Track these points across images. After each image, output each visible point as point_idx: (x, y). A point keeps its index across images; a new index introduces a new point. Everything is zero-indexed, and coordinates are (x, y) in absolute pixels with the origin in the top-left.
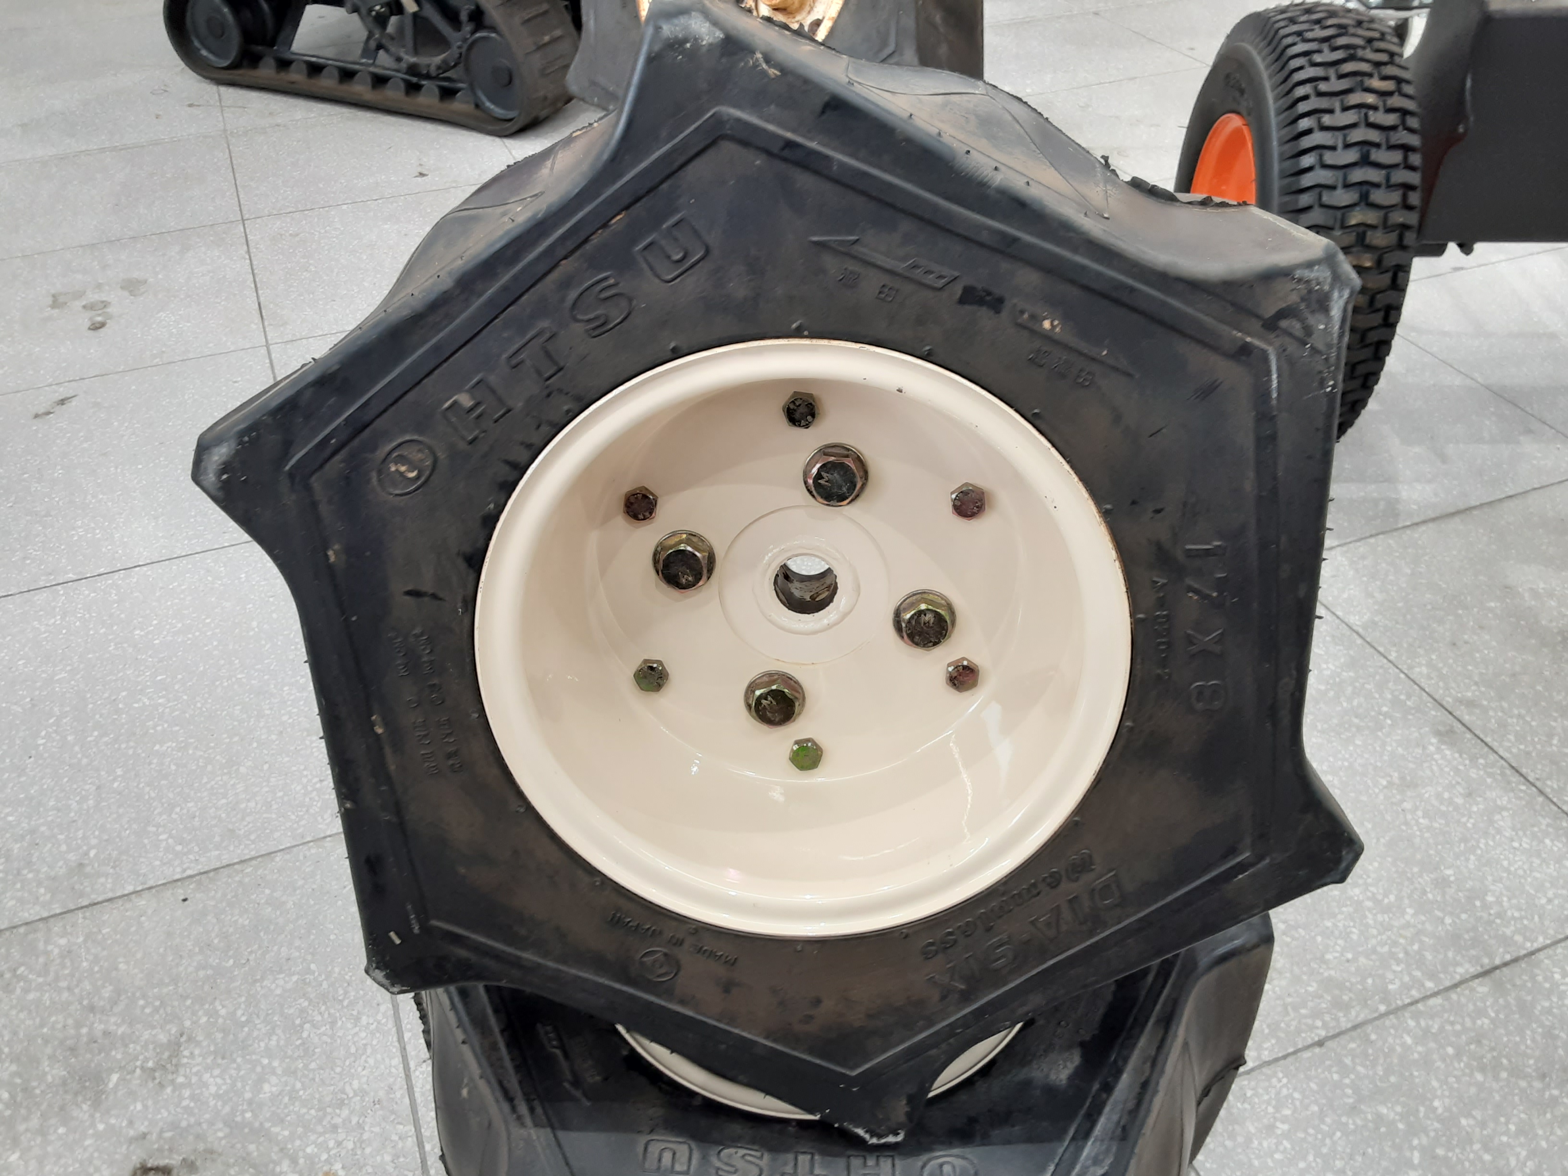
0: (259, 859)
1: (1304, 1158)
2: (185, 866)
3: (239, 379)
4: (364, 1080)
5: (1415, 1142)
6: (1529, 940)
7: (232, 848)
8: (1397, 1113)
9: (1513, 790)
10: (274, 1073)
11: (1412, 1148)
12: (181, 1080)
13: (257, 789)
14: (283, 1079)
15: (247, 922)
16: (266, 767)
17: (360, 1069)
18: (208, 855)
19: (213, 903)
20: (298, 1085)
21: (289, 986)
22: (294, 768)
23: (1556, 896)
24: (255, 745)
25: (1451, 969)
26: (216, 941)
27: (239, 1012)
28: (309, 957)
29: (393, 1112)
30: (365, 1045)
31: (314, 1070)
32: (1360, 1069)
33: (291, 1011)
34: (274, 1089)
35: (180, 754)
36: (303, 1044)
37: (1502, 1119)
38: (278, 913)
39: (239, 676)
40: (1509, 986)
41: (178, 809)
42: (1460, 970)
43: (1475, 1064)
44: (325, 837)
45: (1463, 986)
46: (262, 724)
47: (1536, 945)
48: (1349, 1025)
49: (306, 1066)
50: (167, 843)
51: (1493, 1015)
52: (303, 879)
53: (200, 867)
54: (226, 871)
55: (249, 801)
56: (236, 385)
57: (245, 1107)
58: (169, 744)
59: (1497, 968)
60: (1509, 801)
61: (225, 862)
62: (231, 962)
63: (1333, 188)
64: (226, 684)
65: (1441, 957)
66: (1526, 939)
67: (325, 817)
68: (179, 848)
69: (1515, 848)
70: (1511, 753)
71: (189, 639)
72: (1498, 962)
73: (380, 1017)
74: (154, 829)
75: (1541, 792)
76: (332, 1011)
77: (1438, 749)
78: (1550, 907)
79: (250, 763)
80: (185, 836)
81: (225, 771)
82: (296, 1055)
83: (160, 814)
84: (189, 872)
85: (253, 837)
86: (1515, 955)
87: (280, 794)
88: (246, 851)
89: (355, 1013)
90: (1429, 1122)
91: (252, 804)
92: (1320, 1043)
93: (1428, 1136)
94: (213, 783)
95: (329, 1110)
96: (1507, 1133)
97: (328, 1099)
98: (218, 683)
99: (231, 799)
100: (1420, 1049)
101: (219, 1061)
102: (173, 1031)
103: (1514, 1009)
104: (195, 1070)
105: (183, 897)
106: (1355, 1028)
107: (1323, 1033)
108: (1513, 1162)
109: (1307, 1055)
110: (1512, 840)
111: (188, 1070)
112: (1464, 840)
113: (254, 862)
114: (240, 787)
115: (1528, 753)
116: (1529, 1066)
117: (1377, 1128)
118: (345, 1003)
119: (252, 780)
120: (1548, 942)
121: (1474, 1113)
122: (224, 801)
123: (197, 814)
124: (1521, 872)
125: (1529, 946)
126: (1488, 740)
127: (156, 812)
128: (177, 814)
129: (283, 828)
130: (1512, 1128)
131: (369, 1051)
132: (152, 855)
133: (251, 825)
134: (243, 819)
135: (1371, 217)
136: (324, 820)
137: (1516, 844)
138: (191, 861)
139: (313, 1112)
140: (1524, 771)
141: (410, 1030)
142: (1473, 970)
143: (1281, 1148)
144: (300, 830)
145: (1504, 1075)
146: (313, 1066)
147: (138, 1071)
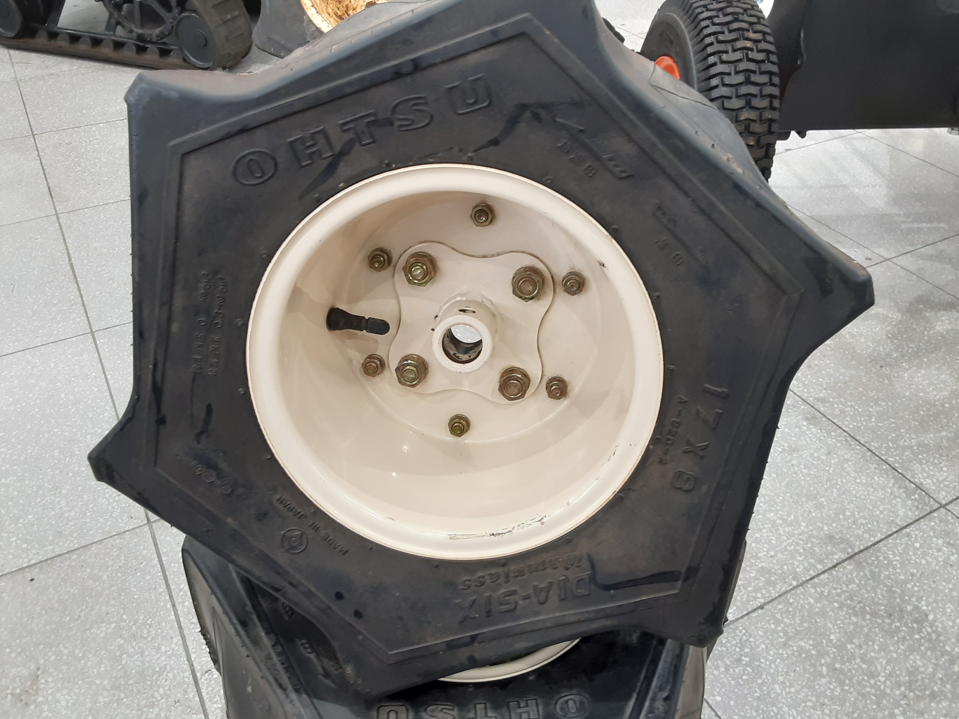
0: (81, 550)
1: (760, 678)
2: (30, 558)
3: (39, 237)
4: (167, 687)
5: (823, 661)
6: (873, 536)
7: (61, 544)
8: (810, 645)
9: (853, 449)
10: (105, 689)
11: (822, 665)
12: (40, 699)
13: (75, 503)
14: (112, 692)
15: (76, 591)
16: (80, 488)
17: (163, 681)
18: (46, 549)
19: (52, 580)
20: (123, 695)
21: (110, 631)
22: (99, 488)
23: (885, 509)
24: (71, 475)
25: (831, 557)
26: (56, 605)
27: (77, 651)
28: (122, 611)
29: (188, 707)
30: (166, 665)
31: (132, 684)
32: (786, 620)
33: (113, 647)
34: (106, 699)
35: (19, 484)
36: (123, 668)
37: (870, 643)
38: (97, 583)
39: (55, 430)
40: (864, 564)
41: (22, 521)
42: (836, 557)
43: (851, 611)
44: (125, 532)
45: (839, 566)
46: (74, 461)
47: (877, 539)
48: (777, 595)
49: (126, 683)
50: (16, 543)
51: (857, 582)
52: (113, 560)
53: (40, 557)
54: (59, 559)
55: (70, 511)
56: (37, 241)
57: (87, 713)
58: (11, 478)
59: (856, 554)
60: (852, 456)
61: (58, 553)
62: (68, 618)
63: (730, 98)
64: (47, 436)
65: (824, 550)
66: (871, 536)
67: (124, 518)
68: (25, 546)
69: (858, 483)
70: (849, 428)
71: (18, 408)
72: (856, 551)
73: (173, 646)
74: (6, 535)
75: (870, 450)
76: (141, 645)
77: (809, 429)
78: (882, 516)
79: (68, 487)
80: (28, 537)
81: (52, 493)
82: (119, 676)
83: (10, 524)
84: (33, 562)
85: (75, 535)
86: (866, 545)
87: (91, 506)
88: (71, 545)
89: (156, 645)
90: (829, 649)
91: (72, 513)
92: (761, 607)
93: (829, 657)
94: (44, 501)
95: (145, 710)
96: (874, 651)
97: (143, 702)
98: (41, 436)
99: (57, 511)
100: (819, 605)
101: (66, 684)
102: (32, 667)
103: (869, 577)
104: (49, 692)
105: (30, 579)
106: (780, 596)
107: (762, 601)
108: (879, 667)
109: (755, 614)
110: (856, 479)
111: (45, 693)
112: (828, 480)
113: (77, 552)
114: (63, 503)
115: (859, 427)
116: (881, 610)
117: (800, 655)
118: (149, 639)
119: (71, 498)
120: (883, 536)
121: (854, 641)
122: (53, 513)
123: (35, 522)
124: (863, 497)
125: (873, 540)
126: (835, 421)
127: (6, 523)
128: (21, 523)
129: (95, 527)
130: (876, 647)
131: (168, 669)
132: (6, 552)
133: (73, 527)
134: (67, 524)
135: (753, 115)
136: (123, 521)
137: (858, 481)
138: (34, 554)
139: (134, 712)
140: (857, 438)
141: (195, 653)
142: (843, 557)
143: (746, 672)
144: (107, 529)
145: (868, 617)
146: (131, 682)
147: (9, 696)
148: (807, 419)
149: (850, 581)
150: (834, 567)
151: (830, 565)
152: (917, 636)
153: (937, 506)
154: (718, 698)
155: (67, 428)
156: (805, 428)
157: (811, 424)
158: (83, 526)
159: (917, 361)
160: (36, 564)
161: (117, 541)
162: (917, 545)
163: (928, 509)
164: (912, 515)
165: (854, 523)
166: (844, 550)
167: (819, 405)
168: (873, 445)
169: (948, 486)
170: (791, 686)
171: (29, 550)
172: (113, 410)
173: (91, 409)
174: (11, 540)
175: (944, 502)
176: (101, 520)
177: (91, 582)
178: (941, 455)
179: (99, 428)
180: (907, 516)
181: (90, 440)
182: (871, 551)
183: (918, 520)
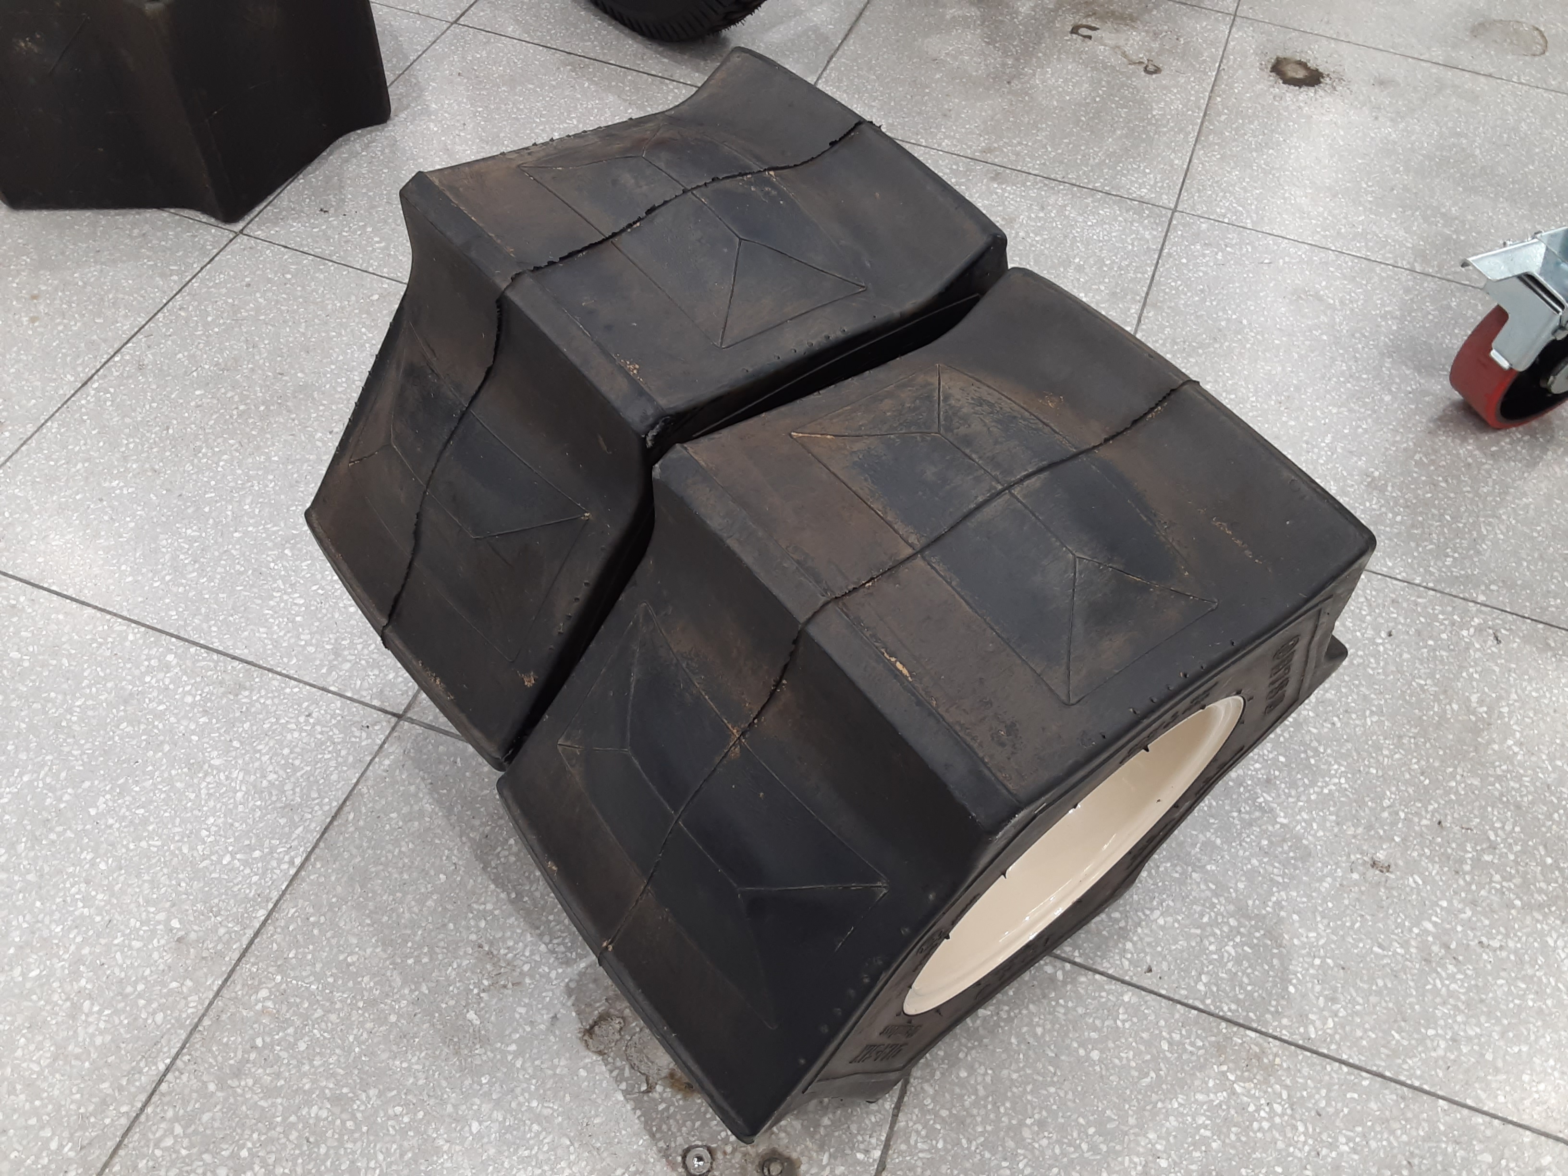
148: (993, 179)
149: (1162, 328)
150: (1139, 321)
151: (1135, 322)
152: (1248, 346)
153: (1169, 213)
155: (94, 690)
156: (999, 191)
157: (1002, 183)
158: (312, 779)
159: (1034, 60)
160: (307, 859)
161: (387, 762)
162: (1184, 261)
163: (1165, 220)
164: (1158, 234)
167: (990, 158)
168: (1072, 177)
169: (1162, 187)
171: (271, 853)
172: (133, 625)
173: (94, 645)
174: (224, 862)
175: (1172, 206)
176: (327, 756)
177: (416, 824)
178: (1134, 158)
179: (149, 659)
180: (1155, 237)
181: (157, 681)
182: (1154, 288)
183: (1166, 235)
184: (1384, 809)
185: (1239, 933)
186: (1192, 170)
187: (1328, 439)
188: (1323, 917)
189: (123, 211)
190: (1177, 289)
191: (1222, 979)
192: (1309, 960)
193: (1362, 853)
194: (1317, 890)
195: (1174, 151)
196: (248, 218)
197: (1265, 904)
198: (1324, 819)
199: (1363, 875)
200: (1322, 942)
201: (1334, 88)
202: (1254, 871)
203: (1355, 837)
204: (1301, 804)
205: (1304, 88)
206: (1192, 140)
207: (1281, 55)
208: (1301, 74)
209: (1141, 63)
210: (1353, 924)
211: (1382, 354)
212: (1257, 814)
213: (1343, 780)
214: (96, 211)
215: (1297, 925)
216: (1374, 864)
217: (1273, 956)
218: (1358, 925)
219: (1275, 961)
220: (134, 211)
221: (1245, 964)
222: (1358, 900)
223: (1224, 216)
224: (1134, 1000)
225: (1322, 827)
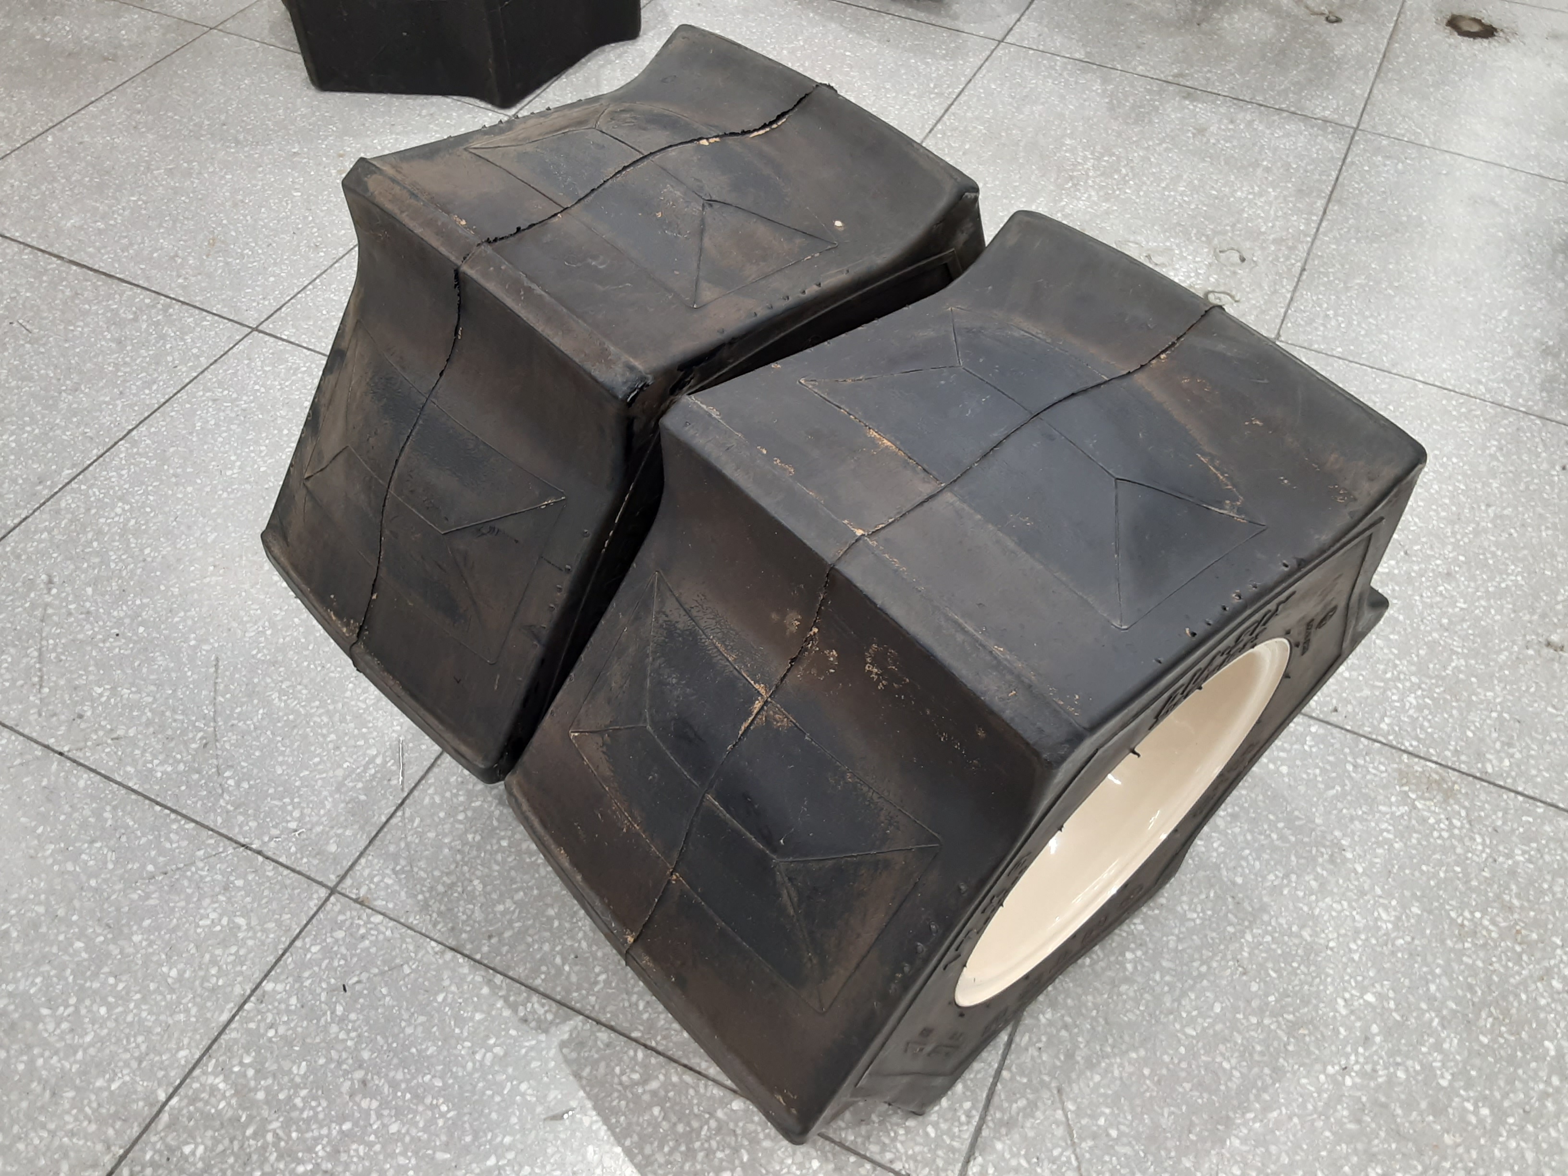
148: (1185, 98)
149: (1346, 219)
150: (1325, 212)
151: (1321, 213)
152: (1428, 237)
153: (1352, 131)
154: (1340, 350)
159: (1221, 8)
162: (1366, 168)
163: (1349, 136)
164: (1343, 145)
165: (1306, 171)
166: (1319, 197)
167: (1182, 81)
168: (1259, 99)
169: (1344, 111)
170: (1379, 315)
175: (1355, 125)
178: (1317, 86)
180: (1339, 149)
182: (1338, 188)
183: (1349, 148)
184: (1558, 603)
185: (1420, 688)
186: (1372, 99)
187: (1505, 313)
188: (1500, 681)
189: (414, 96)
190: (1360, 190)
191: (1404, 722)
192: (1485, 713)
193: (1537, 635)
194: (1495, 660)
195: (1356, 83)
196: (519, 106)
197: (1445, 668)
198: (1502, 607)
199: (1538, 652)
200: (1498, 700)
201: (1508, 41)
202: (1435, 642)
203: (1530, 622)
204: (1479, 594)
205: (1479, 40)
206: (1372, 74)
207: (1456, 12)
208: (1476, 28)
209: (1322, 14)
210: (1528, 688)
211: (1555, 251)
212: (1438, 599)
213: (1519, 578)
214: (389, 95)
215: (1475, 686)
216: (1549, 644)
217: (1453, 707)
218: (1532, 690)
219: (1455, 712)
220: (422, 97)
221: (1426, 712)
222: (1533, 671)
223: (1403, 135)
224: (1321, 731)
225: (1500, 610)
